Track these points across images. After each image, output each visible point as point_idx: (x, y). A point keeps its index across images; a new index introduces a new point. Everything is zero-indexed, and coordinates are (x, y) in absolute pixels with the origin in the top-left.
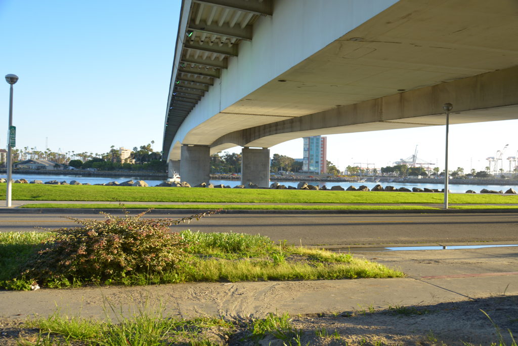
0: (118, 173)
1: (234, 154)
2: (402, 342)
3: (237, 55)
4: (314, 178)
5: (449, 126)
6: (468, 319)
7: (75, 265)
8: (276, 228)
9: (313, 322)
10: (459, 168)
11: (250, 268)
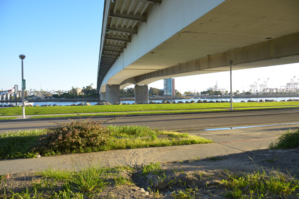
0: (76, 100)
1: (131, 88)
2: (213, 173)
3: (130, 42)
4: (169, 98)
5: (232, 71)
6: (243, 161)
7: (57, 144)
8: (152, 122)
9: (171, 166)
10: (237, 91)
11: (141, 142)
